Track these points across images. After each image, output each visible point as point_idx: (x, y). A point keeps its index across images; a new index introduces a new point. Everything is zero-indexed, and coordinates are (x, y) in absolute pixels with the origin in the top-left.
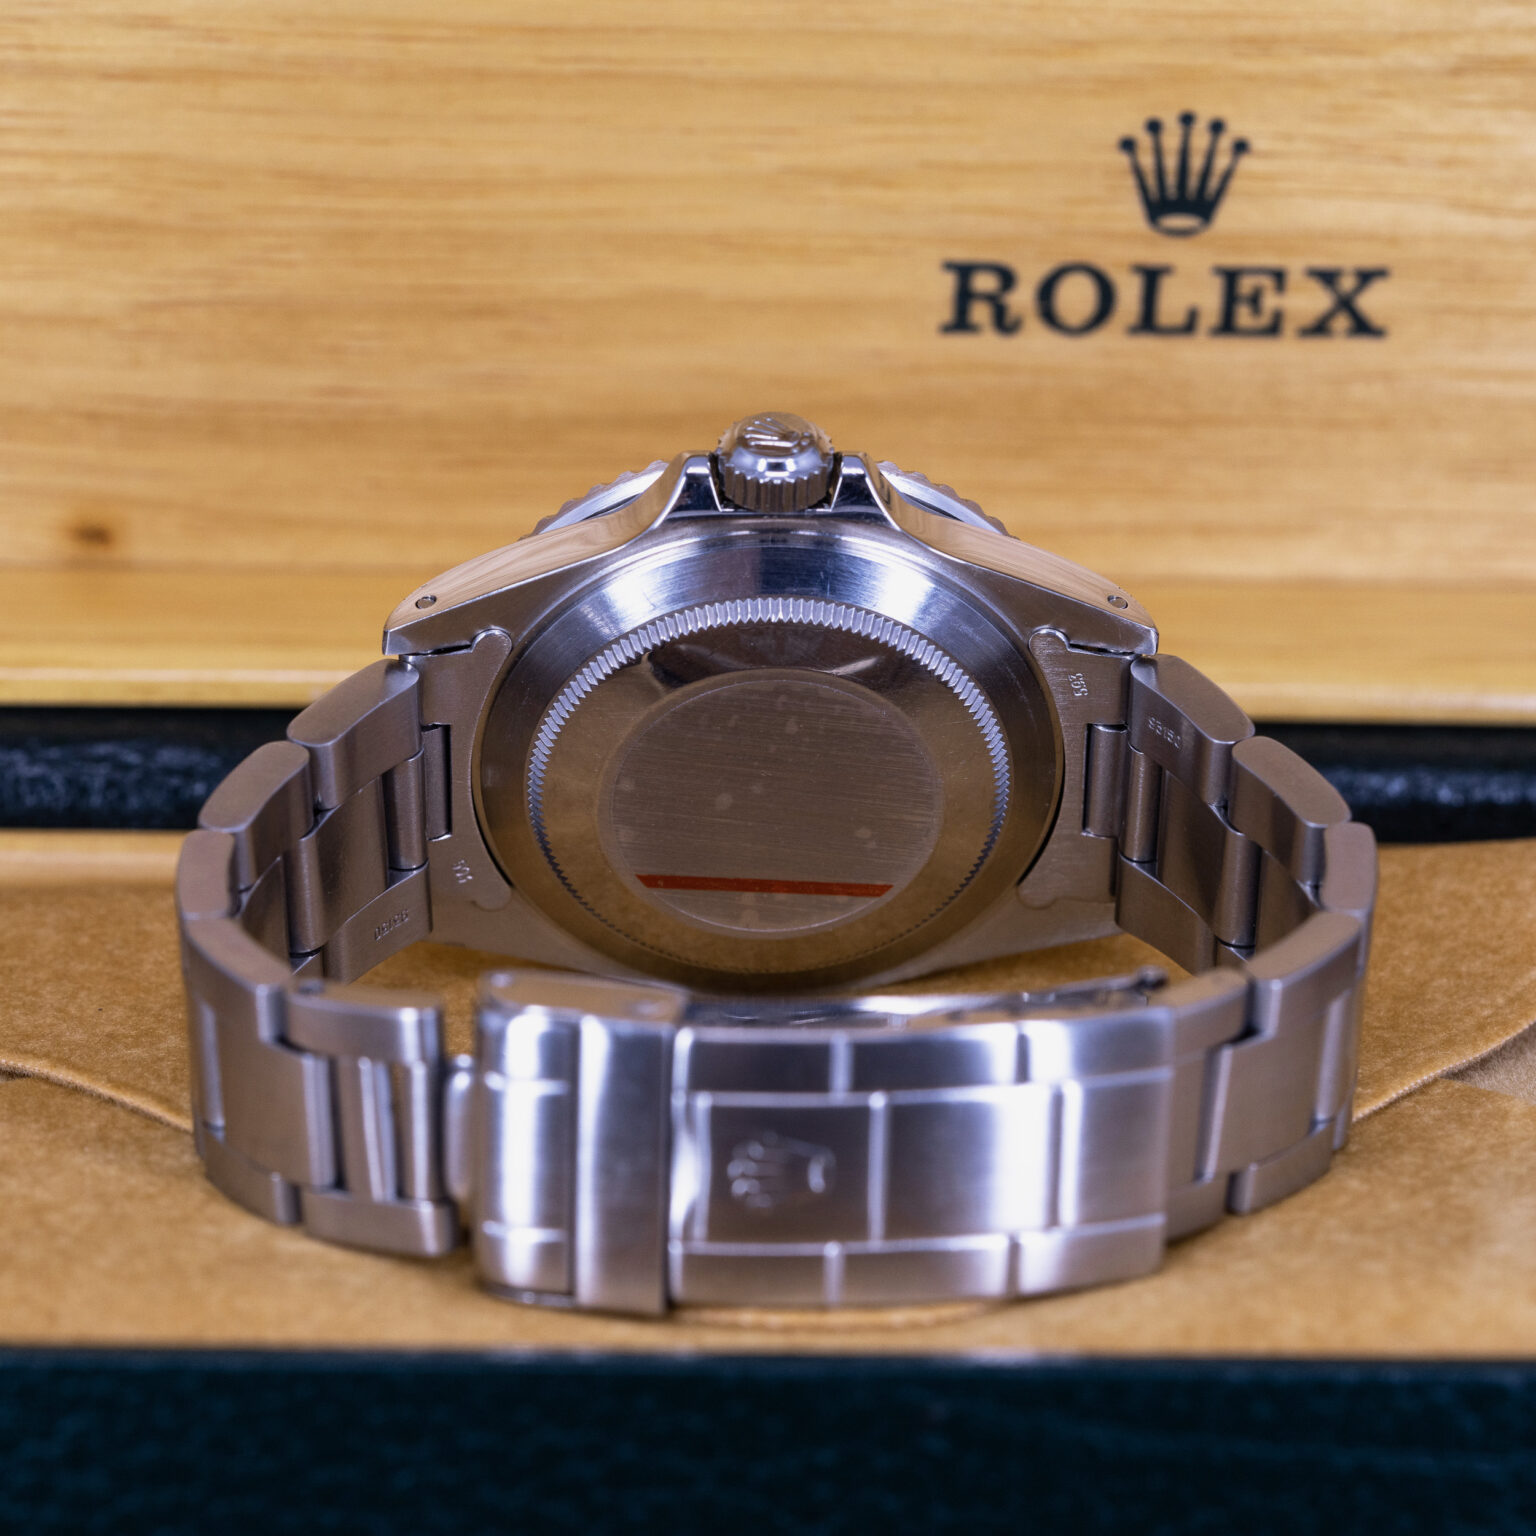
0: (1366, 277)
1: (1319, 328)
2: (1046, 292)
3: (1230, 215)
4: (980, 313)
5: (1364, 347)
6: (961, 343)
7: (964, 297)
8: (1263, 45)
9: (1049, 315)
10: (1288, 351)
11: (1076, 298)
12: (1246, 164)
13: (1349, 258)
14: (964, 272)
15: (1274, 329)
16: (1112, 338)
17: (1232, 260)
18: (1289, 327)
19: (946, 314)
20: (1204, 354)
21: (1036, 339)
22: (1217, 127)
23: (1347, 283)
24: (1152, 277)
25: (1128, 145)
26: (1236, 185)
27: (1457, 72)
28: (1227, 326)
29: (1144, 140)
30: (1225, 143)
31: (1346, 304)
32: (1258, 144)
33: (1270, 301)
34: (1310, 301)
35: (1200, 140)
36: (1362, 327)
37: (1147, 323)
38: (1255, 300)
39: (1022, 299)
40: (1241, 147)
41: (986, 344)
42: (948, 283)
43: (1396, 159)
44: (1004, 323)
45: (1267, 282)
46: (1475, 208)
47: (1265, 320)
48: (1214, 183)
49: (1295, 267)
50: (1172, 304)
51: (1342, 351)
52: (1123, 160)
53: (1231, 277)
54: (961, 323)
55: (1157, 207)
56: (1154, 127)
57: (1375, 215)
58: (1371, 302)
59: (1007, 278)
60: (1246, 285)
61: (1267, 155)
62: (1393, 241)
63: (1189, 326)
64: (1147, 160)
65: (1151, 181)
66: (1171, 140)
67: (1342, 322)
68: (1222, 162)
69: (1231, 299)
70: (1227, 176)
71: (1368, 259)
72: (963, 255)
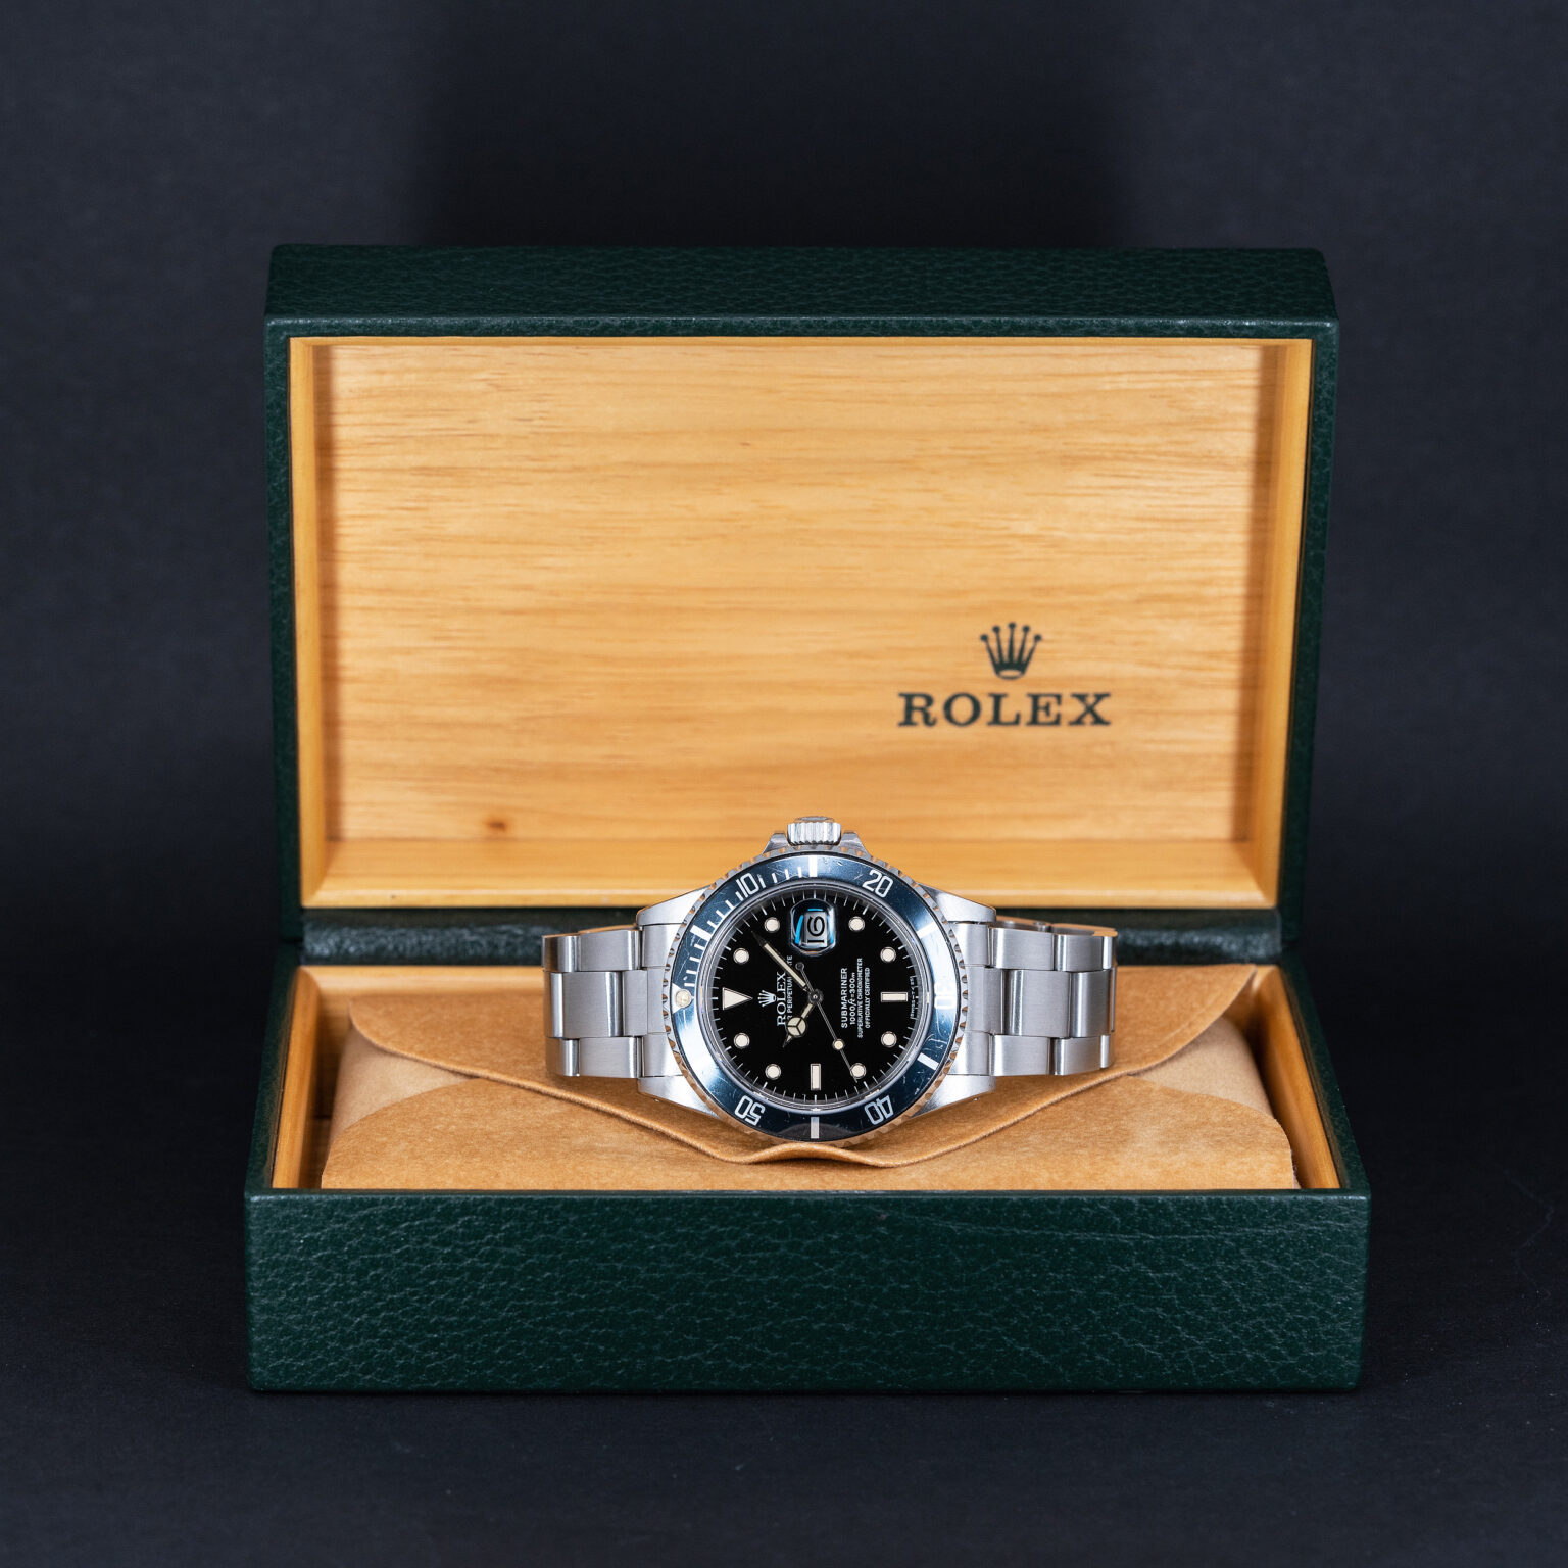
0: (1100, 697)
1: (1079, 721)
2: (948, 706)
3: (1033, 669)
4: (917, 717)
5: (1100, 729)
6: (908, 731)
7: (909, 709)
8: (1047, 591)
9: (949, 717)
10: (1063, 732)
11: (962, 709)
12: (1040, 646)
13: (1091, 689)
14: (909, 698)
15: (1057, 722)
16: (980, 727)
17: (1035, 691)
18: (1064, 721)
19: (901, 717)
20: (1024, 734)
21: (944, 729)
22: (1026, 629)
23: (1091, 700)
24: (998, 699)
25: (984, 638)
26: (1036, 655)
27: (1138, 602)
28: (1034, 721)
29: (992, 636)
30: (1030, 636)
31: (1090, 710)
32: (1045, 636)
33: (1054, 709)
34: (1073, 709)
35: (1019, 635)
36: (1099, 720)
37: (997, 719)
38: (1047, 709)
39: (937, 710)
40: (1038, 638)
41: (920, 731)
42: (901, 703)
43: (1112, 642)
44: (928, 721)
45: (1053, 700)
46: (1151, 664)
47: (1052, 718)
48: (1026, 655)
49: (1066, 693)
50: (1007, 712)
51: (1089, 731)
52: (983, 645)
53: (1035, 698)
54: (908, 721)
55: (999, 666)
56: (997, 630)
57: (1103, 668)
58: (1102, 709)
59: (929, 700)
60: (1043, 702)
61: (1051, 641)
62: (1112, 680)
63: (1017, 721)
64: (994, 645)
65: (996, 655)
66: (1005, 635)
67: (1089, 718)
68: (1029, 645)
69: (1036, 708)
70: (1032, 652)
71: (1101, 690)
72: (908, 690)
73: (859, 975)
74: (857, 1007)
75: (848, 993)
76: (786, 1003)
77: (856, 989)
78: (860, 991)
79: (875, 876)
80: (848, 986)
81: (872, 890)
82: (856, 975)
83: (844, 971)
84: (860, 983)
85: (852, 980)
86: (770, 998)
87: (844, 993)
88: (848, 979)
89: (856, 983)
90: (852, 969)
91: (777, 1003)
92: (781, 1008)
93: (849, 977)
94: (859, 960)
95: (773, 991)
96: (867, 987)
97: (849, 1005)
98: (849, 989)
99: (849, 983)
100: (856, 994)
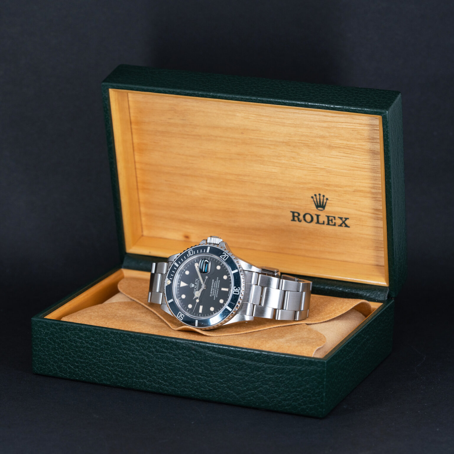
0: (346, 219)
1: (341, 225)
2: (304, 216)
3: (327, 208)
4: (296, 219)
5: (346, 228)
6: (294, 222)
7: (294, 216)
8: (328, 185)
9: (305, 220)
10: (336, 228)
11: (308, 218)
12: (328, 201)
13: (344, 216)
14: (293, 213)
15: (335, 225)
16: (313, 224)
17: (328, 215)
18: (337, 225)
19: (292, 218)
20: (325, 227)
21: (303, 222)
23: (344, 220)
24: (318, 216)
25: (312, 197)
26: (327, 204)
27: (354, 191)
28: (328, 224)
29: (314, 197)
30: (325, 198)
31: (344, 222)
32: (329, 199)
33: (334, 221)
34: (339, 222)
35: (322, 198)
36: (346, 226)
37: (318, 222)
38: (332, 220)
39: (301, 217)
40: (327, 199)
41: (297, 223)
42: (291, 214)
43: (348, 203)
44: (299, 221)
45: (333, 218)
46: (359, 211)
47: (333, 224)
48: (324, 204)
49: (337, 217)
50: (321, 220)
51: (344, 229)
52: (312, 199)
53: (328, 217)
54: (293, 220)
55: (317, 206)
56: (315, 195)
57: (345, 210)
58: (347, 222)
59: (299, 214)
60: (330, 218)
61: (331, 201)
62: (349, 214)
63: (323, 223)
64: (315, 200)
65: (316, 203)
66: (318, 197)
67: (343, 225)
68: (325, 201)
69: (328, 220)
70: (326, 203)
71: (347, 217)
72: (293, 210)
73: (217, 282)
74: (215, 291)
75: (213, 287)
76: (197, 287)
77: (215, 286)
78: (216, 286)
79: (224, 254)
80: (214, 285)
81: (222, 258)
82: (216, 282)
83: (213, 280)
84: (217, 284)
85: (215, 283)
86: (193, 285)
87: (212, 286)
88: (214, 283)
89: (216, 284)
90: (215, 280)
91: (194, 287)
92: (195, 289)
93: (214, 282)
94: (218, 278)
95: (194, 284)
96: (218, 286)
97: (213, 290)
98: (214, 286)
99: (214, 284)
100: (215, 287)
